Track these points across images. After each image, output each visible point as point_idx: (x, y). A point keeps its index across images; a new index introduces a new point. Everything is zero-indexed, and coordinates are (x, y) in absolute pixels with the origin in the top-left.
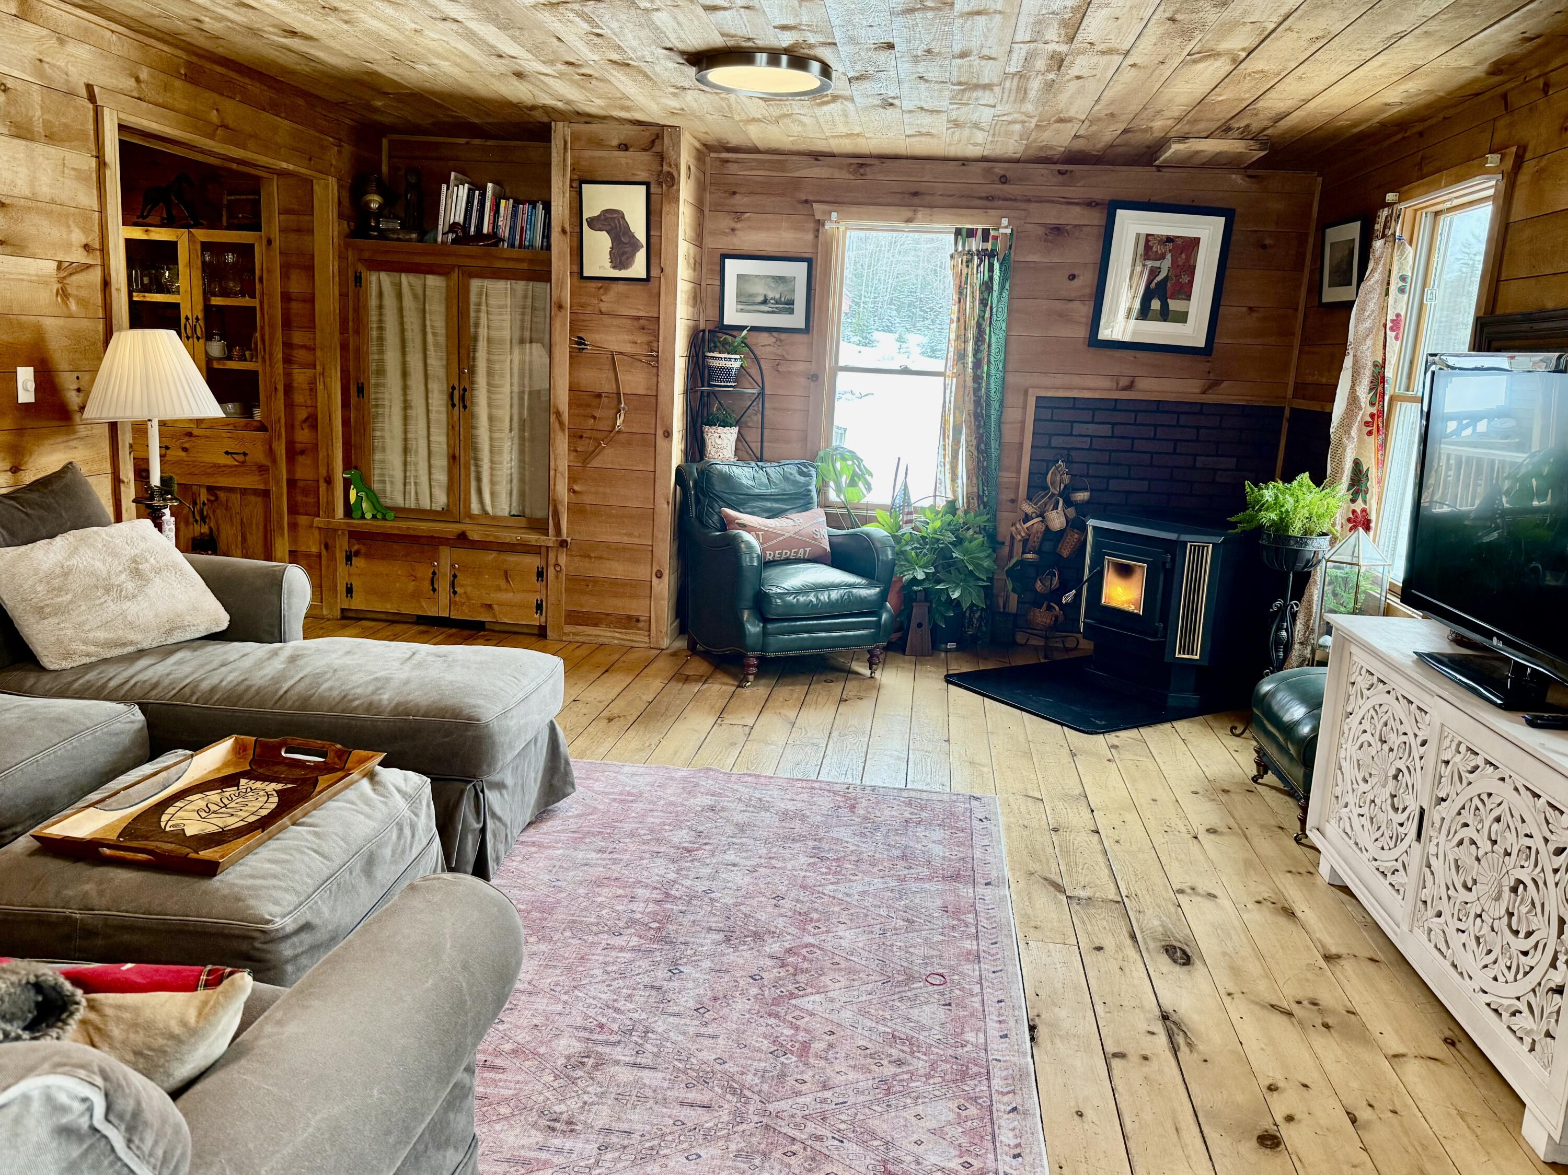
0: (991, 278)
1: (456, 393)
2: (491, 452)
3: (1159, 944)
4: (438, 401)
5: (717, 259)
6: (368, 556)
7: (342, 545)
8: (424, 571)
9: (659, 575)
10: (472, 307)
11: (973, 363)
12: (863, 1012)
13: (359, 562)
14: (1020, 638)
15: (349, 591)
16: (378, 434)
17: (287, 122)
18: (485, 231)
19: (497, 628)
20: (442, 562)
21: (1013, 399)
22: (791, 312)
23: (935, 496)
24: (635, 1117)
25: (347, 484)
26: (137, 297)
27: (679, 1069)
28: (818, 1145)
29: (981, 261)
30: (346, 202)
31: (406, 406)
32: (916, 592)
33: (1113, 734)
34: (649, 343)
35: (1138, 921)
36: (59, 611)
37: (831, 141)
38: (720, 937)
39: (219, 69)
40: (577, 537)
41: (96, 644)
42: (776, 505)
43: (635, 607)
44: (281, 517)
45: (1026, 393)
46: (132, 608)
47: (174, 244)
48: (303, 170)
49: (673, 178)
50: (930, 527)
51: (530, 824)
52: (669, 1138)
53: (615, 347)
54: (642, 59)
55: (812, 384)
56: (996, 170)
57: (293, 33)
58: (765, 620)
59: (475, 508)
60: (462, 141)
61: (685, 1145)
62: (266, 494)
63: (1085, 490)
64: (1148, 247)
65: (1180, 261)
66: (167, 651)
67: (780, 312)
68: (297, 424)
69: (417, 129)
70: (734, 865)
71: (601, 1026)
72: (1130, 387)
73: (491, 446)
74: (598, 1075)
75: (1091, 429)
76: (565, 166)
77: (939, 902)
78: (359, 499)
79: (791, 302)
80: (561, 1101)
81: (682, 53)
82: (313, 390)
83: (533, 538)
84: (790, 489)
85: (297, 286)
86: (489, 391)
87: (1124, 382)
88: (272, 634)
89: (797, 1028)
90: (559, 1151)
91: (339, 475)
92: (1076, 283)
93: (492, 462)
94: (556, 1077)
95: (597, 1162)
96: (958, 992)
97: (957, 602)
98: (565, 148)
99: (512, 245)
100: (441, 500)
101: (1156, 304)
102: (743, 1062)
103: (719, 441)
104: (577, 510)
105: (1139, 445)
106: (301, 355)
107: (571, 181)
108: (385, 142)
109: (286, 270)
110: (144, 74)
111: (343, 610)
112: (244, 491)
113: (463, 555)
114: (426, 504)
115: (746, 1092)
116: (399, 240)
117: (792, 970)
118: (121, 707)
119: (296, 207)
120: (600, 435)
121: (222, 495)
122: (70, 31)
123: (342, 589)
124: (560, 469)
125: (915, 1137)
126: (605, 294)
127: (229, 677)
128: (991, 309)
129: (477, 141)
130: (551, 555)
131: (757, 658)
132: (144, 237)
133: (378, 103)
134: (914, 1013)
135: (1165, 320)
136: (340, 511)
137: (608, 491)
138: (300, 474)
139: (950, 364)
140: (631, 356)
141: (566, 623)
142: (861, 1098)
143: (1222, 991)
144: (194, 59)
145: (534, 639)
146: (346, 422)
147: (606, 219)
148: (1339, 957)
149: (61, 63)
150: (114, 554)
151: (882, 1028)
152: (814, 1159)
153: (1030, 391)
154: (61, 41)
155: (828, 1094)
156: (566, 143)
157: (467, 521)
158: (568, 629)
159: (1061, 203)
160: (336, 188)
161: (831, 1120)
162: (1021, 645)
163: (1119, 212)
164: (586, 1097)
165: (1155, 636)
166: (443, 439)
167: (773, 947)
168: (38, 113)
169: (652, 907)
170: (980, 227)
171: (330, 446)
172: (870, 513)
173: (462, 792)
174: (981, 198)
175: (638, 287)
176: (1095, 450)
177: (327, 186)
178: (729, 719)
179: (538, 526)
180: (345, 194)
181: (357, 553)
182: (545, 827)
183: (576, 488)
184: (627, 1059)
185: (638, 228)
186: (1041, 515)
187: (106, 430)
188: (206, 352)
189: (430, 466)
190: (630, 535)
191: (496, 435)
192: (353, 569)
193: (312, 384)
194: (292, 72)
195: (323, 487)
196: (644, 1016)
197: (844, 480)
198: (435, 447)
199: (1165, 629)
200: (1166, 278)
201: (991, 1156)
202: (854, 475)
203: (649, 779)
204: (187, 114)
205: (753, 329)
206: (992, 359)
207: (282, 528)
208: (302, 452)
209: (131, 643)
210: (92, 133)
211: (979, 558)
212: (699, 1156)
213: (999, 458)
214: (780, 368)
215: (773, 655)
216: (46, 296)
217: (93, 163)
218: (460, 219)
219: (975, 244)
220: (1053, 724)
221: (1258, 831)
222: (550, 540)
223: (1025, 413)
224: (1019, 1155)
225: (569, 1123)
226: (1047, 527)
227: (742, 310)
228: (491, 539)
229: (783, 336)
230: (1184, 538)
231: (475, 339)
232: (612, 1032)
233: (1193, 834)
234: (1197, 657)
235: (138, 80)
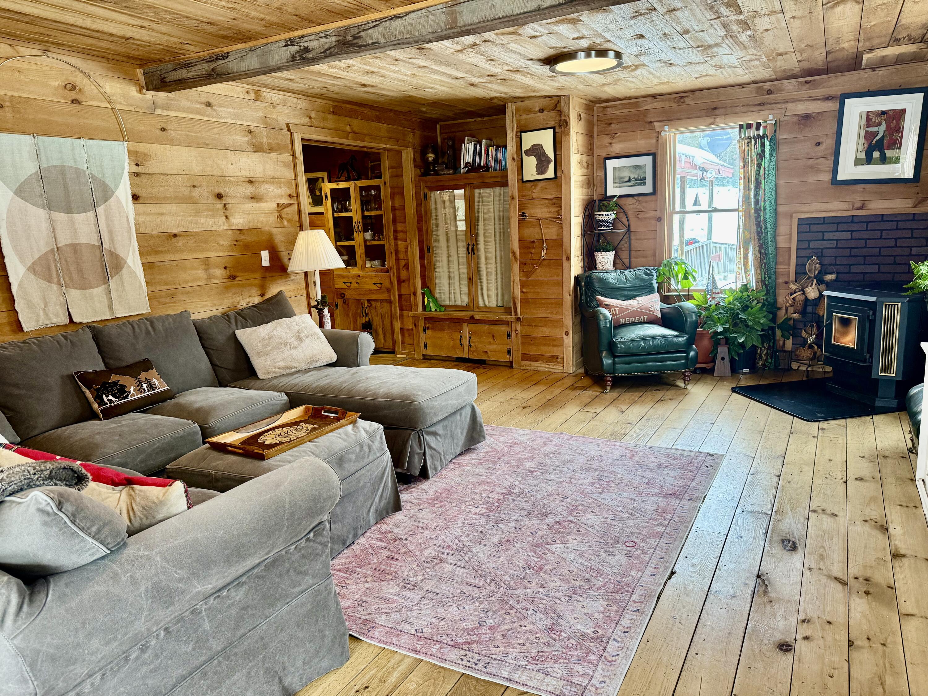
0: (763, 151)
1: (470, 247)
2: (487, 275)
3: (780, 538)
4: (463, 251)
5: (602, 161)
6: (433, 329)
7: (422, 324)
8: (457, 336)
9: (567, 334)
10: (476, 204)
11: (755, 202)
12: (581, 555)
13: (429, 332)
14: (794, 366)
15: (426, 346)
16: (437, 270)
17: (385, 125)
18: (482, 164)
19: (492, 363)
20: (464, 330)
21: (782, 221)
22: (644, 184)
23: (736, 282)
24: (444, 587)
25: (423, 295)
26: (336, 215)
27: (475, 569)
28: (523, 612)
29: (756, 141)
30: (418, 160)
31: (449, 256)
32: (720, 339)
33: (826, 422)
34: (557, 212)
35: (774, 525)
36: (267, 354)
37: (655, 87)
38: (526, 513)
39: (348, 106)
40: (526, 316)
41: (279, 368)
42: (629, 293)
43: (555, 351)
44: (396, 312)
45: (791, 216)
46: (295, 352)
47: (348, 189)
48: (393, 147)
49: (567, 123)
50: (726, 300)
51: (460, 454)
52: (455, 598)
53: (540, 216)
54: (521, 67)
55: (658, 223)
56: (765, 87)
57: (365, 85)
58: (614, 356)
59: (481, 304)
60: (473, 120)
61: (460, 603)
62: (390, 302)
63: (832, 273)
64: (868, 119)
65: (893, 125)
66: (308, 371)
67: (638, 185)
68: (401, 268)
69: (449, 119)
70: (551, 480)
71: (449, 546)
72: (862, 207)
73: (487, 272)
74: (437, 568)
75: (837, 235)
76: (513, 125)
77: (655, 507)
78: (429, 302)
79: (644, 179)
80: (414, 576)
81: (539, 60)
82: (406, 252)
83: (505, 317)
84: (638, 283)
85: (397, 203)
86: (485, 245)
87: (858, 205)
88: (354, 363)
89: (542, 558)
90: (404, 597)
91: (419, 291)
92: (821, 147)
93: (487, 280)
94: (418, 565)
95: (417, 604)
96: (639, 551)
97: (742, 345)
98: (513, 116)
99: (496, 170)
100: (465, 300)
101: (876, 154)
102: (506, 570)
103: (603, 260)
104: (525, 302)
105: (870, 243)
106: (400, 235)
107: (517, 132)
108: (438, 126)
109: (393, 195)
110: (313, 115)
111: (424, 355)
112: (382, 301)
113: (472, 326)
114: (459, 303)
115: (501, 584)
116: (444, 174)
117: (554, 531)
118: (278, 394)
119: (395, 165)
120: (534, 262)
121: (373, 303)
122: (278, 102)
123: (422, 345)
124: (516, 281)
125: (575, 616)
126: (535, 188)
127: (324, 382)
128: (764, 168)
129: (479, 119)
130: (513, 326)
131: (611, 377)
132: (337, 187)
133: (424, 109)
134: (608, 559)
135: (884, 164)
136: (420, 308)
137: (539, 290)
138: (403, 292)
139: (741, 204)
140: (548, 219)
141: (522, 360)
142: (558, 594)
143: (806, 566)
144: (336, 104)
145: (507, 368)
146: (422, 266)
147: (533, 149)
148: (904, 556)
149: (275, 117)
150: (290, 329)
151: (586, 563)
152: (518, 618)
153: (794, 215)
154: (274, 107)
155: (541, 590)
156: (513, 113)
157: (477, 310)
158: (524, 363)
159: (809, 100)
160: (412, 153)
161: (537, 601)
162: (795, 370)
163: (847, 100)
164: (426, 576)
165: (865, 362)
166: (465, 271)
167: (550, 520)
168: (265, 140)
169: (500, 496)
170: (755, 122)
171: (414, 277)
172: (690, 294)
173: (410, 434)
174: (756, 105)
175: (551, 182)
176: (840, 248)
177: (407, 153)
178: (588, 409)
179: (507, 311)
180: (418, 156)
181: (428, 328)
182: (467, 457)
183: (524, 290)
184: (453, 562)
185: (550, 152)
186: (803, 290)
187: (303, 276)
188: (364, 238)
189: (460, 284)
190: (552, 313)
191: (489, 266)
192: (427, 336)
193: (406, 248)
194: (379, 102)
195: (412, 297)
196: (471, 544)
197: (680, 276)
198: (461, 274)
199: (871, 357)
200: (883, 137)
201: (611, 630)
202: (686, 272)
203: (529, 437)
204: (335, 129)
205: (621, 196)
206: (766, 198)
207: (397, 317)
208: (404, 281)
209: (295, 368)
210: (290, 145)
211: (758, 318)
212: (464, 608)
213: (776, 256)
214: (639, 216)
215: (620, 375)
216: (272, 219)
217: (291, 158)
218: (470, 160)
219: (752, 132)
220: (788, 416)
221: (894, 481)
222: (512, 318)
223: (791, 229)
224: (627, 632)
225: (414, 586)
226: (806, 297)
227: (616, 187)
228: (485, 318)
229: (640, 198)
230: (881, 299)
231: (478, 220)
232: (452, 549)
233: (844, 479)
234: (894, 375)
235: (310, 118)
